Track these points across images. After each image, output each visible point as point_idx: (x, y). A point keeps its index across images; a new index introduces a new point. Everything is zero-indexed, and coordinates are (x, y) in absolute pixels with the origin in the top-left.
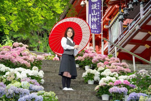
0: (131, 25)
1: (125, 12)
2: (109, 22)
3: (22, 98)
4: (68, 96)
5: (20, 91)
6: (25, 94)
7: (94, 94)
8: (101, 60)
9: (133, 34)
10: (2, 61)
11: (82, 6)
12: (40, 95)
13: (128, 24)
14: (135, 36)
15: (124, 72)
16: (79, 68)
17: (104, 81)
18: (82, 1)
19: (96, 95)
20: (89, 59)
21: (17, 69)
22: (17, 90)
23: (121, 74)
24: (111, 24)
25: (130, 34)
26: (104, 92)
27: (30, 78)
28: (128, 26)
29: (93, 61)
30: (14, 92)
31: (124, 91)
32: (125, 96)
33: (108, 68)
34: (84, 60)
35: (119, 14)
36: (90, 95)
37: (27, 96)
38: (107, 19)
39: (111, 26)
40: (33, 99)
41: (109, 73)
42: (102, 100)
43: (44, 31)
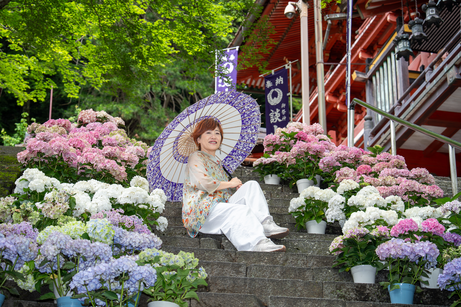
0: (432, 68)
1: (416, 32)
2: (366, 62)
3: (86, 273)
4: (242, 269)
5: (79, 249)
6: (97, 258)
7: (326, 264)
8: (347, 161)
9: (438, 95)
10: (36, 160)
11: (289, 17)
12: (146, 262)
13: (423, 67)
14: (445, 102)
15: (423, 196)
16: (280, 188)
17: (360, 223)
18: (290, 3)
19: (334, 268)
20: (309, 161)
21: (81, 185)
22: (68, 246)
23: (412, 203)
24: (372, 67)
25: (429, 95)
26: (359, 257)
27: (122, 211)
28: (425, 74)
29: (321, 165)
30: (61, 253)
31: (427, 255)
32: (431, 270)
33: (371, 185)
34: (294, 161)
35: (397, 38)
36: (315, 267)
37: (102, 267)
38: (360, 56)
39: (374, 74)
40: (121, 275)
41: (376, 198)
42: (353, 281)
43: (181, 96)
